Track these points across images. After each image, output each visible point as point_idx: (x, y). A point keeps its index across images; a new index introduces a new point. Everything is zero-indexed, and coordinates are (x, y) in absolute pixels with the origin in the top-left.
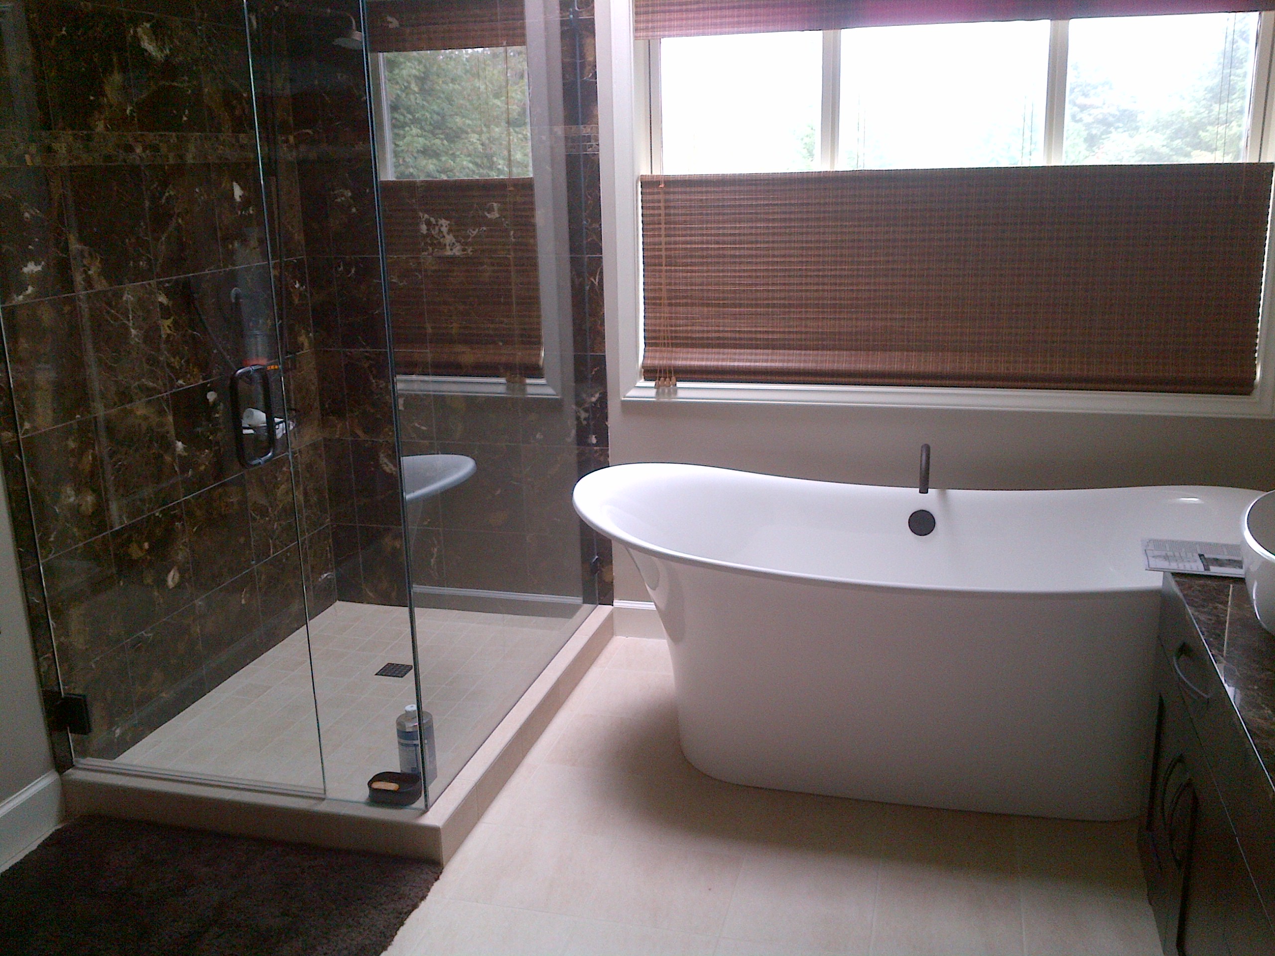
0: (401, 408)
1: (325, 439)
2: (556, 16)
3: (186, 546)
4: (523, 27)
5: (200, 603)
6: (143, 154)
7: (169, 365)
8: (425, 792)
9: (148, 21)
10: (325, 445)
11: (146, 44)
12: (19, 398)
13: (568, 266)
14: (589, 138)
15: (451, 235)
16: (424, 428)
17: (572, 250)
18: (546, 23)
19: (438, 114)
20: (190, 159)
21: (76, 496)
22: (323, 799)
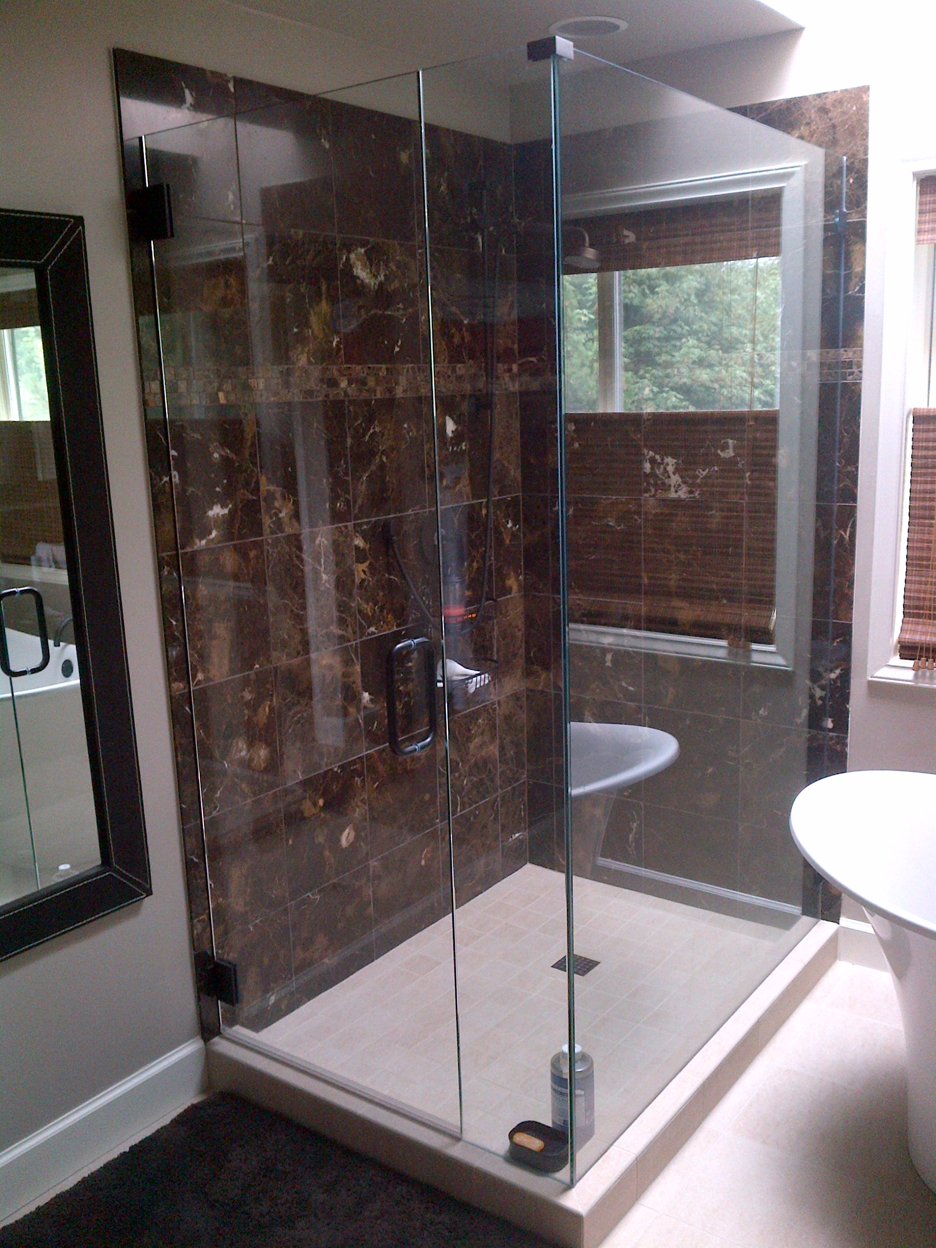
0: (609, 664)
1: (528, 689)
2: (818, 220)
3: (365, 804)
4: (778, 235)
5: (376, 863)
6: (348, 389)
7: (360, 611)
8: (572, 1160)
9: (362, 246)
10: (528, 697)
11: (359, 271)
12: (194, 648)
13: (811, 517)
14: (850, 364)
15: (677, 475)
16: (631, 688)
17: (819, 497)
18: (807, 228)
19: (716, 325)
20: (399, 392)
21: (249, 751)
22: (458, 1139)
